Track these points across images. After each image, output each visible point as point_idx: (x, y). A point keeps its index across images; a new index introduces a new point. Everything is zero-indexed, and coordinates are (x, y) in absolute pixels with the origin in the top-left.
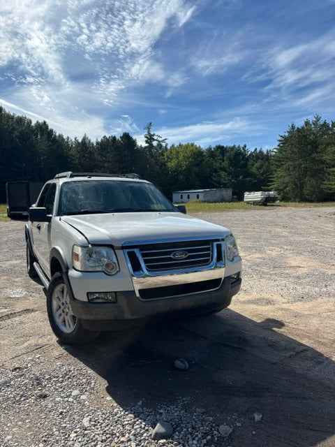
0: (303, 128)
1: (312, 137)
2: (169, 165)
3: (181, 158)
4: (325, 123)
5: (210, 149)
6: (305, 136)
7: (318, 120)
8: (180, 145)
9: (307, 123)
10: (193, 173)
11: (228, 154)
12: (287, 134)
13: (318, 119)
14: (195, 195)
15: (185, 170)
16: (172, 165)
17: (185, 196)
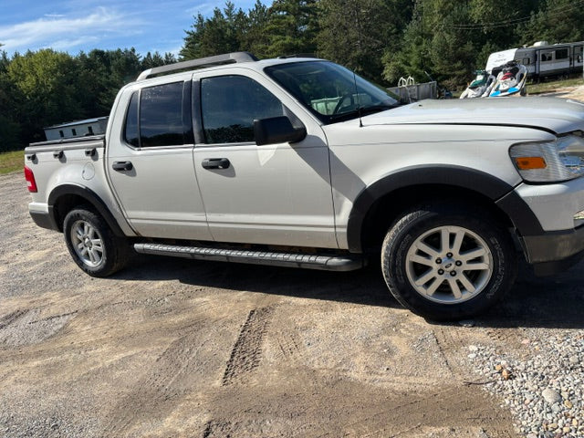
0: (214, 20)
1: (229, 32)
2: (22, 85)
3: (40, 72)
4: (241, 12)
5: (83, 56)
6: (220, 31)
7: (231, 9)
8: (30, 54)
9: (217, 13)
10: (68, 96)
11: (115, 62)
12: (195, 30)
13: (231, 7)
14: (86, 127)
15: (52, 92)
16: (27, 84)
17: (68, 132)
